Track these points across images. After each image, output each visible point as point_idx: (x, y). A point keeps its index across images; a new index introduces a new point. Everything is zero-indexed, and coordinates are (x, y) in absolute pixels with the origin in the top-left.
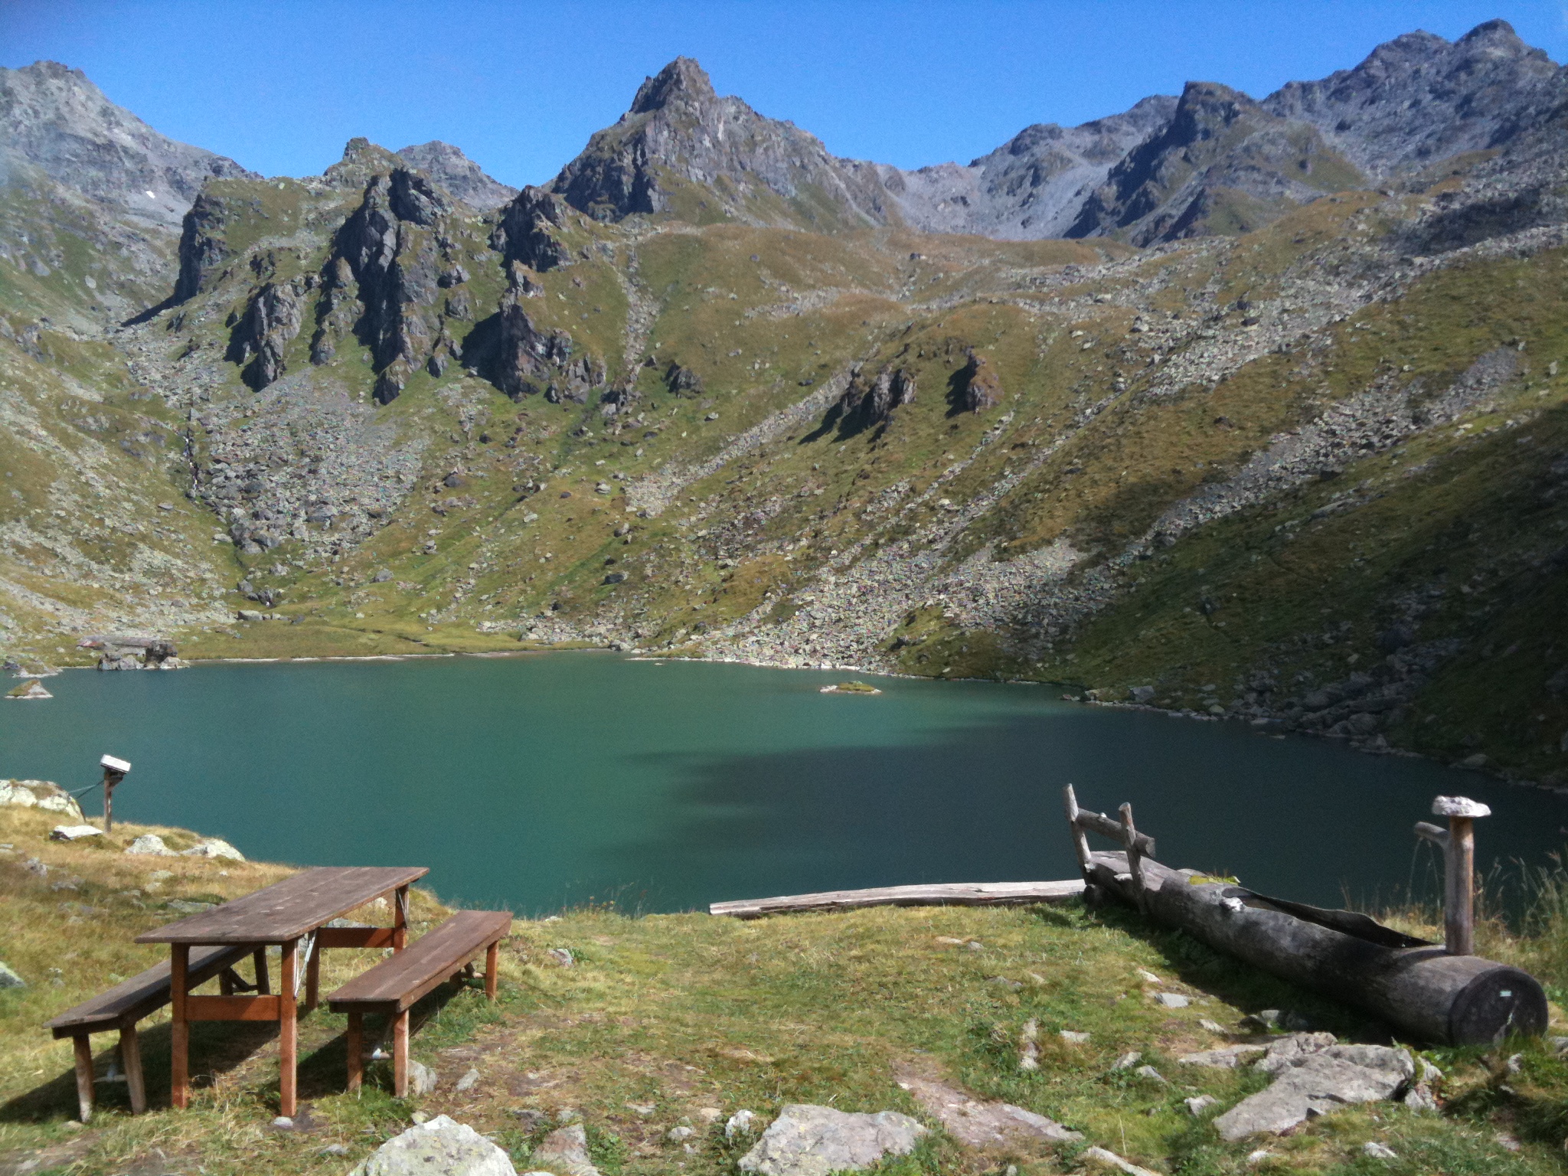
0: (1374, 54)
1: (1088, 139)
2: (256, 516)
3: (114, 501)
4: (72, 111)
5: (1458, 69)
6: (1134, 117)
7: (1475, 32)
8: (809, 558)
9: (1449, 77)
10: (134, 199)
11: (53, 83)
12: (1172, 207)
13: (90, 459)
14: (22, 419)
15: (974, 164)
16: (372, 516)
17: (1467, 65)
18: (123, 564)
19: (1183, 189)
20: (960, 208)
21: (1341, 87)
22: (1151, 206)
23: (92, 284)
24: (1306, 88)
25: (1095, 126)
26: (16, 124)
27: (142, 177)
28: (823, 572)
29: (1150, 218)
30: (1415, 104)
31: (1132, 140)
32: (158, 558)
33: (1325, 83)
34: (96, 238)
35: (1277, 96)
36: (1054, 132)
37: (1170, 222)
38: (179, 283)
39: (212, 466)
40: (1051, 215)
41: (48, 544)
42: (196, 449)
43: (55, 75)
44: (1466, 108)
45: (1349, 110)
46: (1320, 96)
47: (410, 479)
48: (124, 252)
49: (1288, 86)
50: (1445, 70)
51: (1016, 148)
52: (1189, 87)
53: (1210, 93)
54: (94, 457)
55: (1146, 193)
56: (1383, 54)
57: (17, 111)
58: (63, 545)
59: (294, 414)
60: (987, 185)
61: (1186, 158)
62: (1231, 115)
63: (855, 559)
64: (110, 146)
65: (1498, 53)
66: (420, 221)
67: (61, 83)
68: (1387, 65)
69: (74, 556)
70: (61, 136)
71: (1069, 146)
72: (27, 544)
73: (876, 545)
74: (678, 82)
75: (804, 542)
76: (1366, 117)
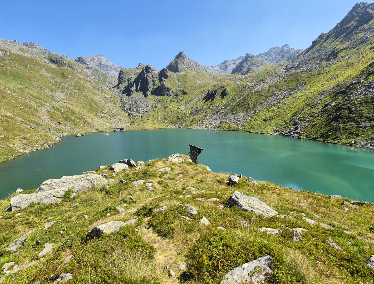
0: (270, 50)
1: (233, 62)
2: (131, 112)
3: (113, 110)
4: (102, 61)
5: (281, 51)
6: (238, 59)
7: (284, 46)
8: (205, 115)
9: (280, 52)
10: (111, 72)
11: (100, 57)
12: (245, 70)
13: (110, 105)
14: (100, 100)
15: (218, 65)
16: (146, 111)
17: (283, 51)
18: (115, 118)
19: (246, 68)
20: (216, 71)
21: (266, 54)
22: (242, 70)
23: (107, 83)
24: (261, 54)
25: (233, 60)
26: (95, 63)
27: (112, 69)
28: (207, 117)
29: (242, 71)
30: (276, 56)
31: (238, 62)
32: (120, 117)
33: (263, 54)
34: (107, 77)
35: (257, 56)
36: (228, 61)
37: (245, 72)
38: (118, 82)
39: (125, 105)
40: (228, 72)
41: (105, 116)
42: (123, 103)
43: (100, 56)
44: (283, 56)
45: (267, 57)
46: (263, 56)
47: (150, 107)
48: (111, 79)
49: (259, 54)
50: (280, 51)
51: (223, 63)
52: (247, 54)
53: (250, 55)
54: (110, 104)
55: (241, 68)
56: (271, 49)
57: (95, 61)
58: (107, 116)
59: (135, 99)
60: (220, 68)
61: (246, 64)
62: (252, 58)
63: (212, 115)
64: (108, 65)
65: (287, 49)
66: (150, 73)
67: (101, 57)
68: (272, 51)
69: (109, 117)
70: (101, 64)
71: (230, 63)
72: (103, 116)
73: (214, 113)
74: (181, 54)
75: (204, 113)
76: (269, 58)
